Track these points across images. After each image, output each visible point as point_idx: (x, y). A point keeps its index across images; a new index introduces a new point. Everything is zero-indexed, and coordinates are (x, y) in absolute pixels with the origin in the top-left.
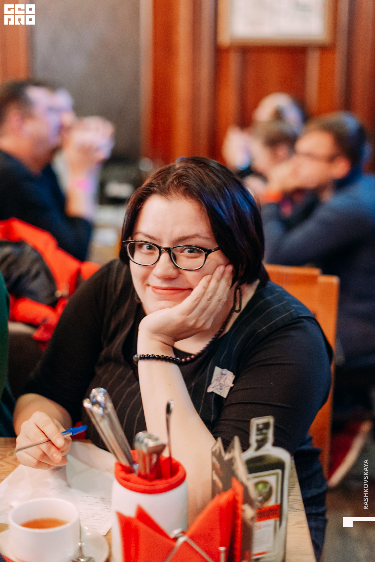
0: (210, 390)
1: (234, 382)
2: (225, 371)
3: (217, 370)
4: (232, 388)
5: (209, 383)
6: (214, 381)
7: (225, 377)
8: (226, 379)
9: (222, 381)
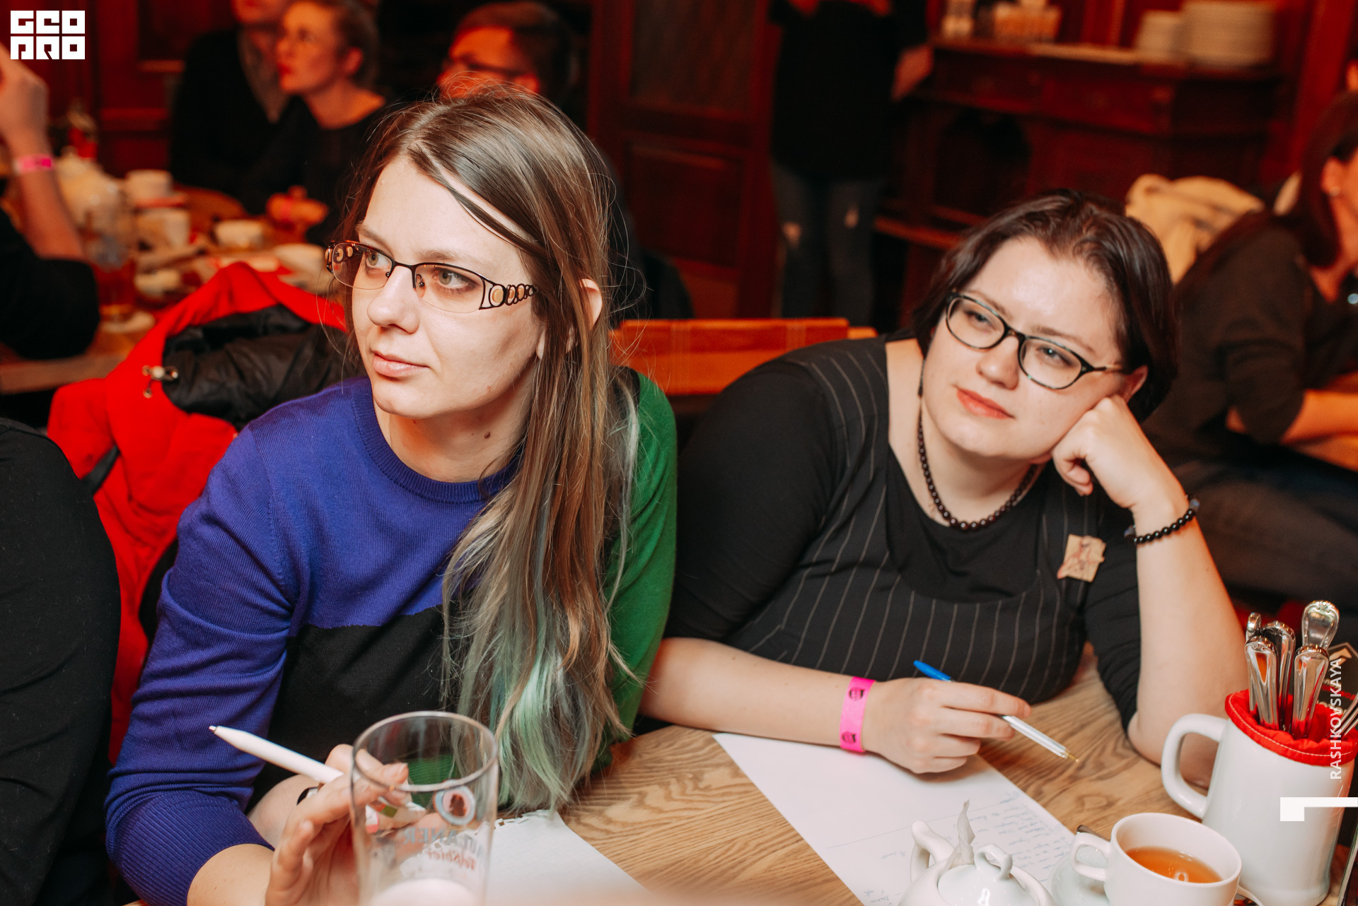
0: (1063, 573)
1: (1104, 554)
2: (1087, 540)
3: (1073, 542)
4: (1101, 565)
5: (1060, 561)
6: (1069, 559)
7: (1087, 549)
8: (1089, 553)
9: (1083, 557)
